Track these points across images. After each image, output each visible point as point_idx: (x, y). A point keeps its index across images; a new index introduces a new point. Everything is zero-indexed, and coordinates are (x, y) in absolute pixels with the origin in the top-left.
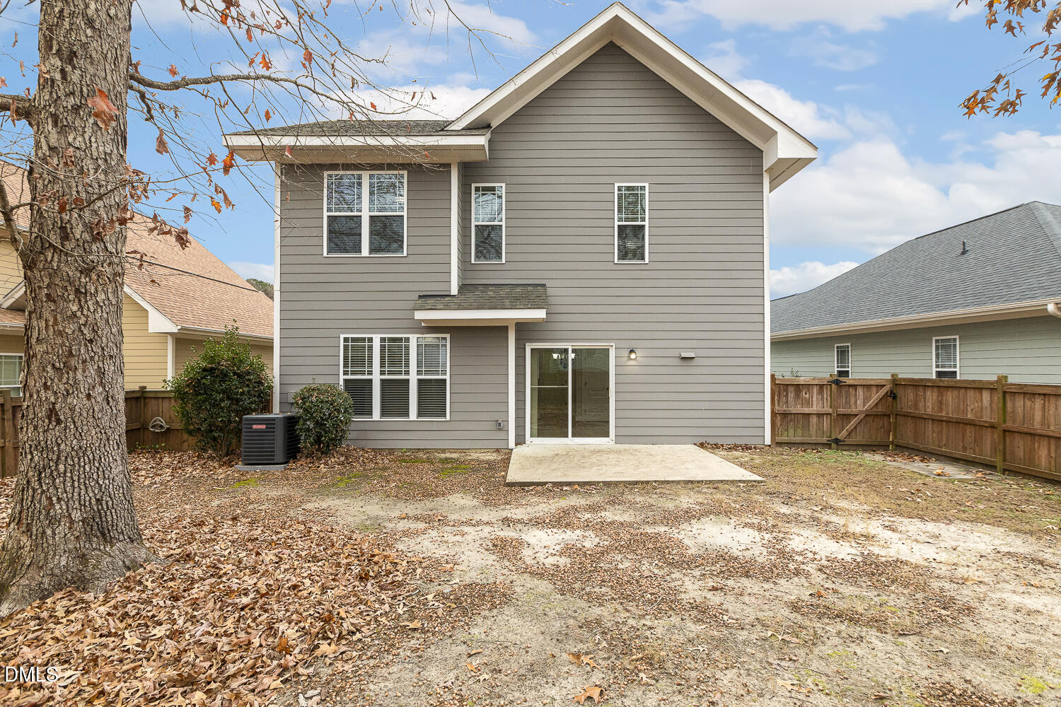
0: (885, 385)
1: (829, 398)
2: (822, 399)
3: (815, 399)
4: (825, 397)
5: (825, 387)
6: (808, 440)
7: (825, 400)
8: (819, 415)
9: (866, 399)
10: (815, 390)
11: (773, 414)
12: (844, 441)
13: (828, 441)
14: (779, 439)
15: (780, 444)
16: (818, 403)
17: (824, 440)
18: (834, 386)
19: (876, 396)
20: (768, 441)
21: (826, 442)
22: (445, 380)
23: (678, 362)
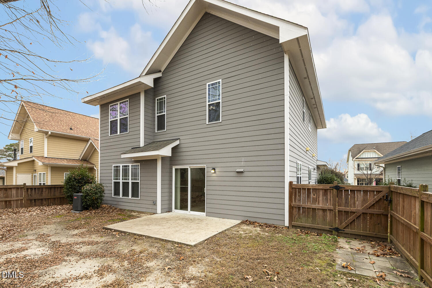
0: (382, 191)
1: (332, 199)
2: (327, 199)
3: (321, 199)
4: (329, 198)
5: (329, 191)
6: (315, 226)
7: (329, 200)
8: (324, 210)
9: (365, 201)
10: (321, 193)
11: (291, 208)
12: (344, 231)
13: (330, 229)
14: (294, 223)
15: (294, 227)
16: (323, 202)
17: (327, 227)
18: (335, 190)
19: (371, 199)
20: (287, 224)
21: (329, 230)
22: (139, 182)
23: (235, 174)
